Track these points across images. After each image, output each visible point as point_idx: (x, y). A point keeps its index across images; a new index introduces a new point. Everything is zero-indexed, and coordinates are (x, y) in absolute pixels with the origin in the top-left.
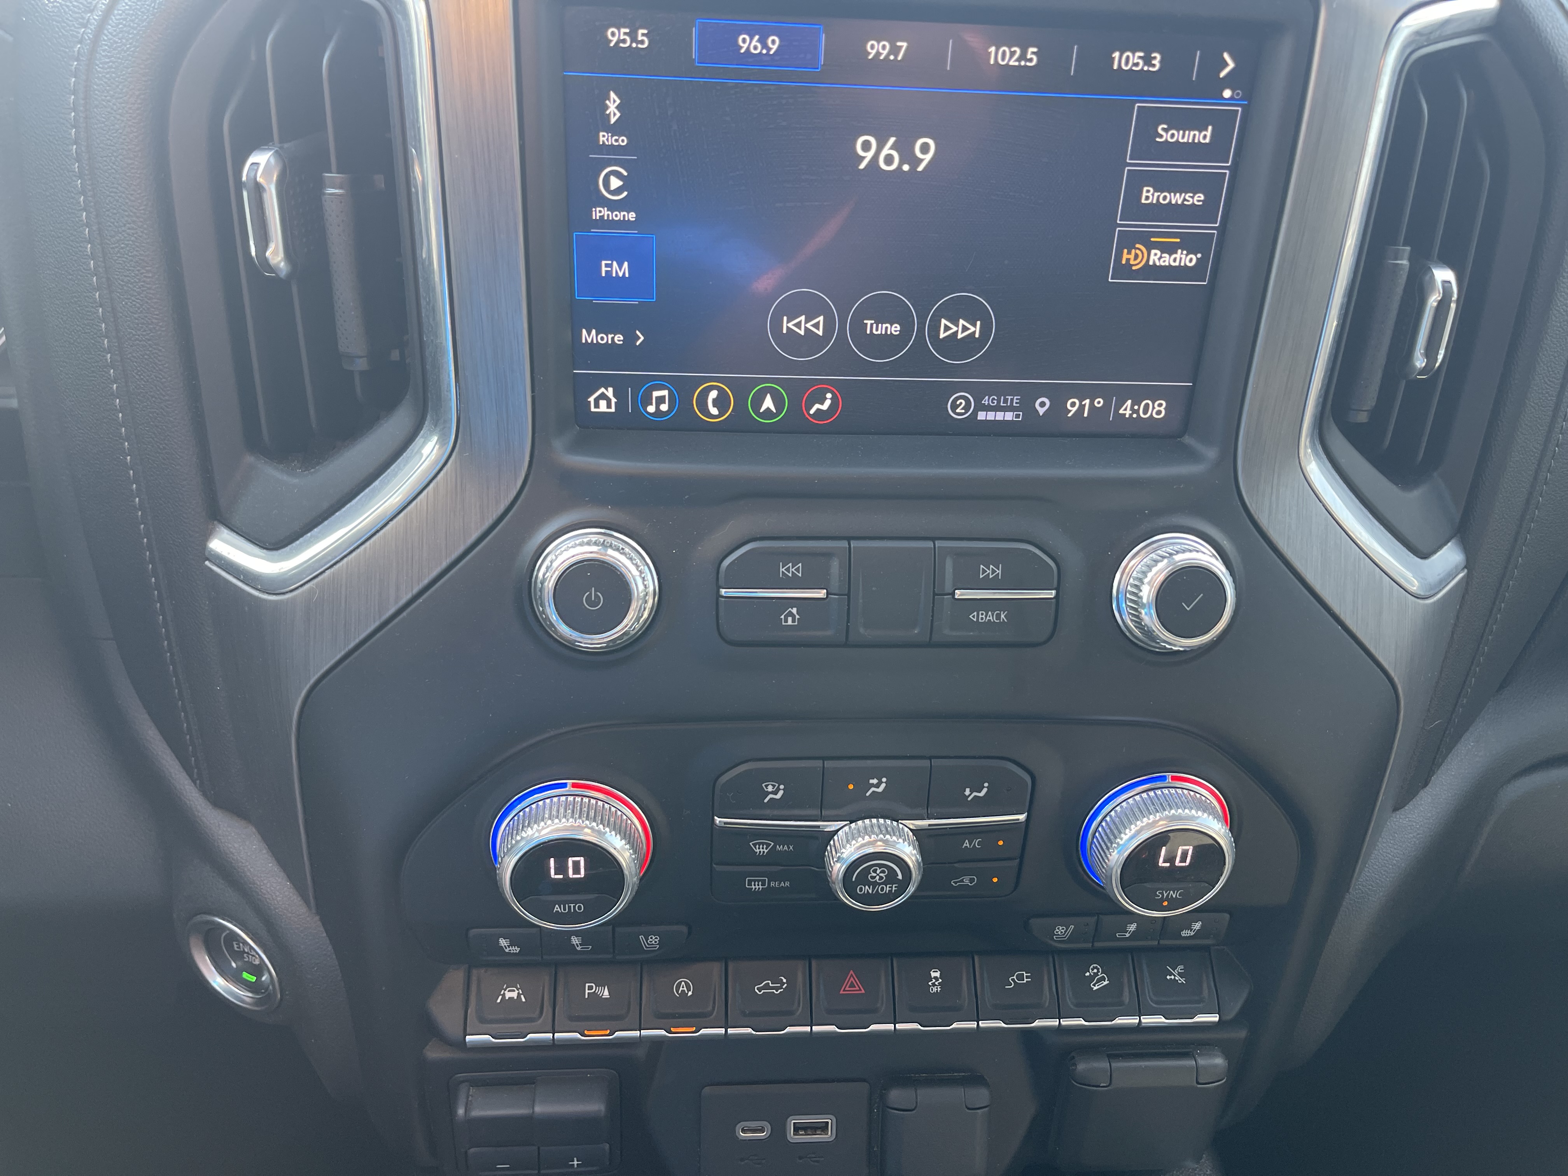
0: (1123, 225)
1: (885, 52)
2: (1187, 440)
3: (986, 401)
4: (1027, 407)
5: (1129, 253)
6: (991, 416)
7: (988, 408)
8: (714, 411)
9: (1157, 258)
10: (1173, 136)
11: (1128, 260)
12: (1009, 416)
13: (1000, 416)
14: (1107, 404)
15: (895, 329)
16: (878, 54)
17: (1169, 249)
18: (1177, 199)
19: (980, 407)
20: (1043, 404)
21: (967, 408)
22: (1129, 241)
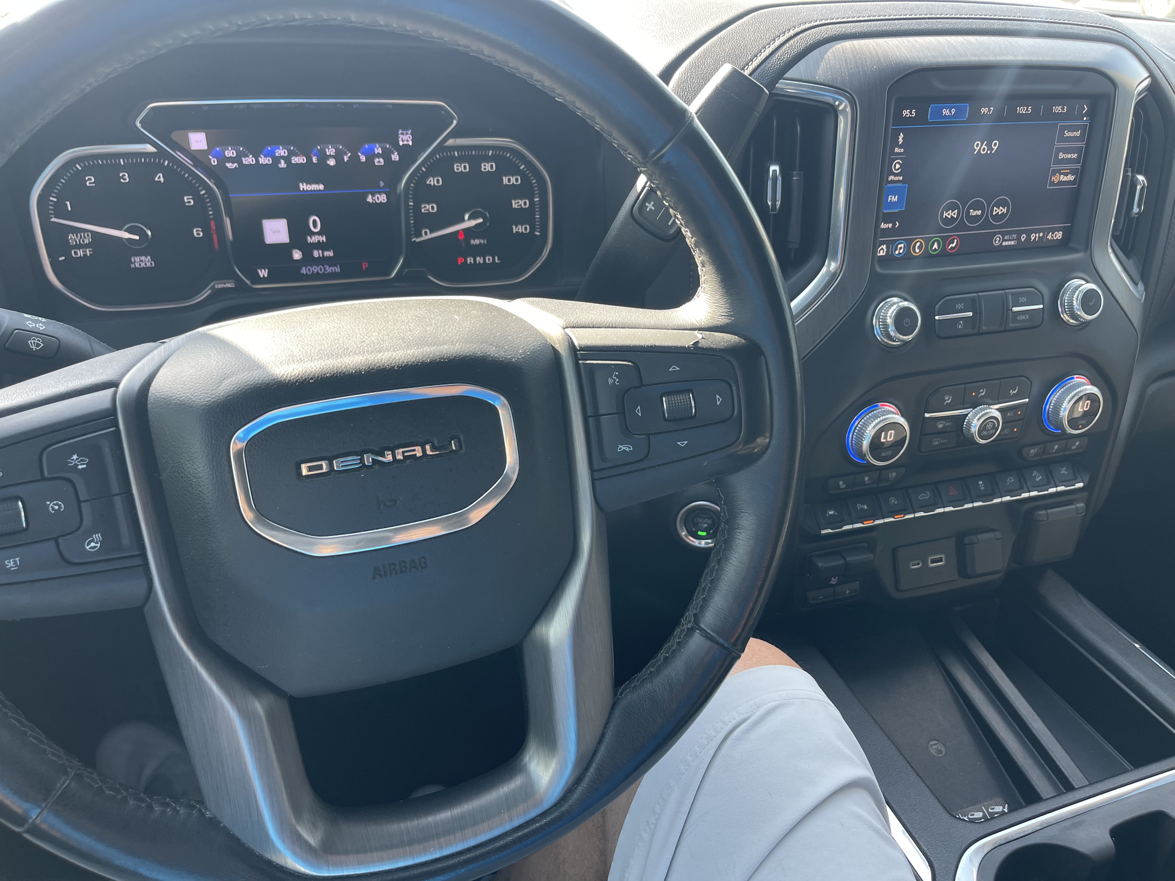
0: (1054, 167)
1: (986, 112)
2: (1071, 245)
3: (1004, 238)
4: (1019, 239)
5: (1054, 177)
6: (1007, 243)
7: (1006, 241)
8: (917, 250)
9: (1063, 178)
10: (1069, 134)
11: (1054, 180)
12: (1013, 243)
13: (1010, 243)
14: (1044, 235)
15: (979, 213)
16: (984, 112)
17: (1066, 174)
18: (1069, 156)
19: (1003, 240)
20: (1023, 238)
21: (1000, 241)
22: (1054, 173)
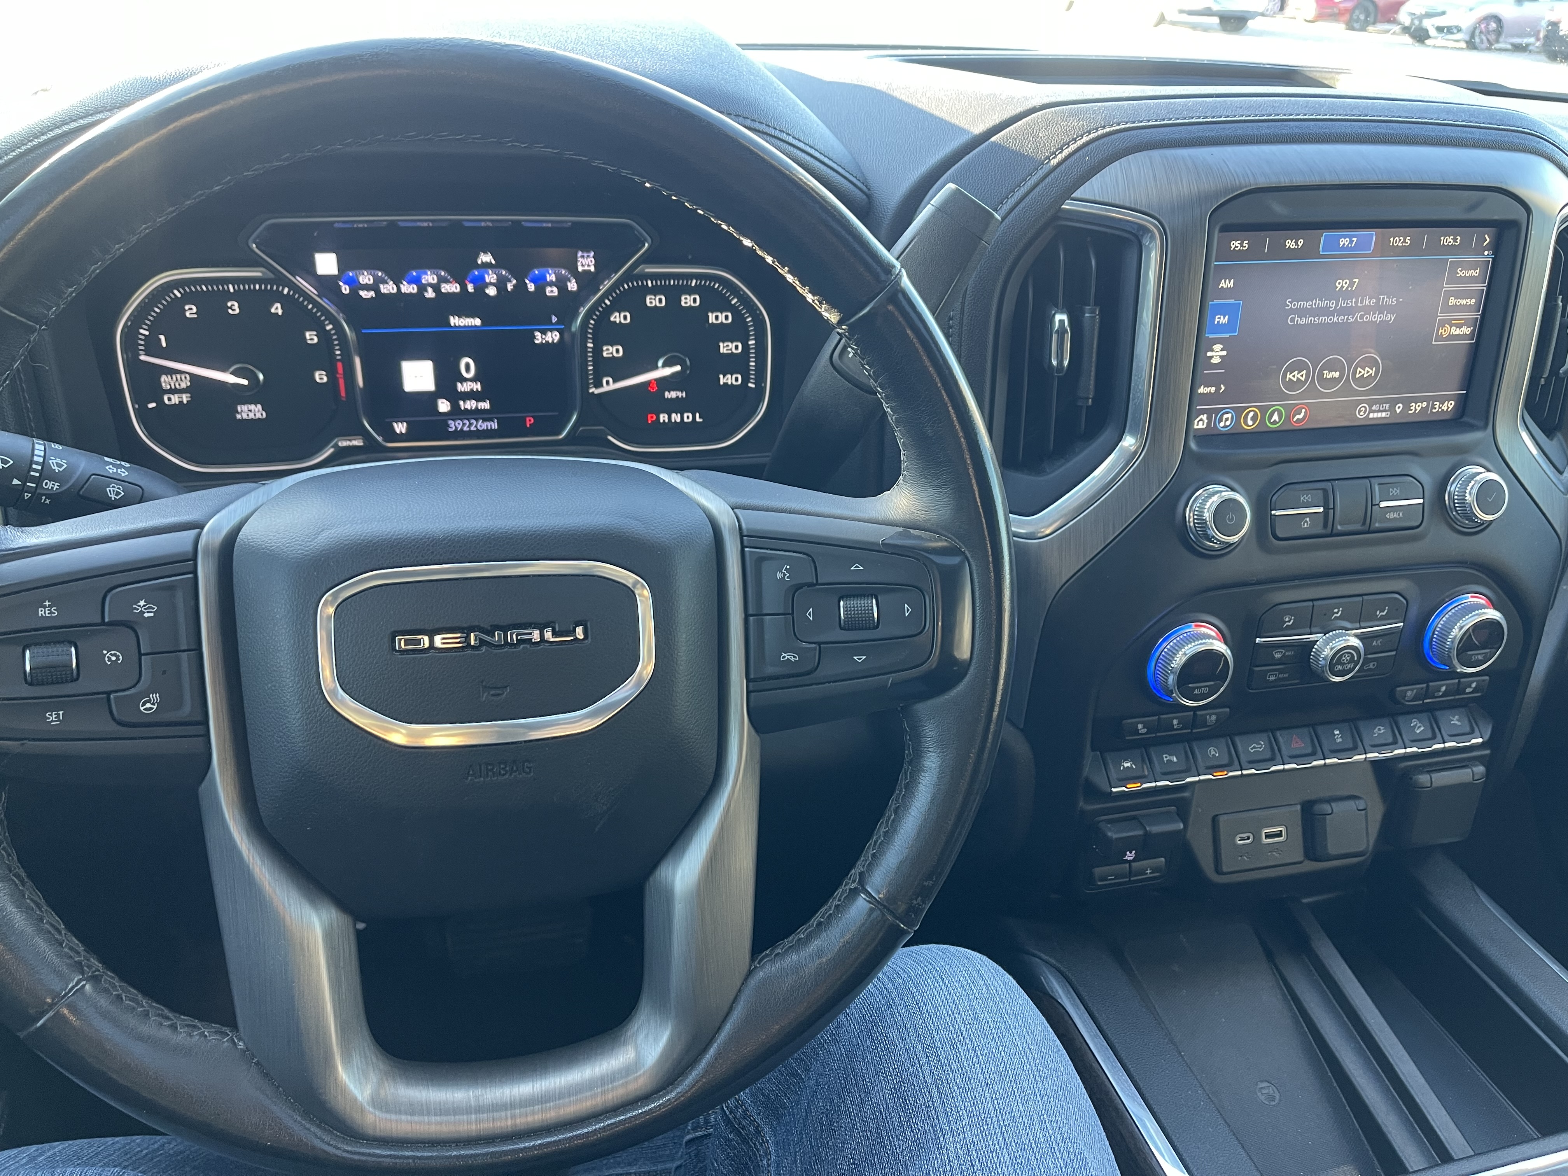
0: (1442, 316)
1: (1347, 243)
2: (1465, 419)
3: (1373, 408)
4: (1392, 410)
5: (1442, 329)
6: (1375, 415)
7: (1375, 411)
8: (1250, 423)
10: (1463, 273)
11: (1442, 333)
12: (1384, 415)
13: (1379, 415)
14: (1427, 405)
15: (1337, 374)
16: (1344, 244)
17: (1459, 326)
18: (1464, 302)
19: (1371, 411)
20: (1399, 408)
21: (1365, 412)
22: (1442, 324)
